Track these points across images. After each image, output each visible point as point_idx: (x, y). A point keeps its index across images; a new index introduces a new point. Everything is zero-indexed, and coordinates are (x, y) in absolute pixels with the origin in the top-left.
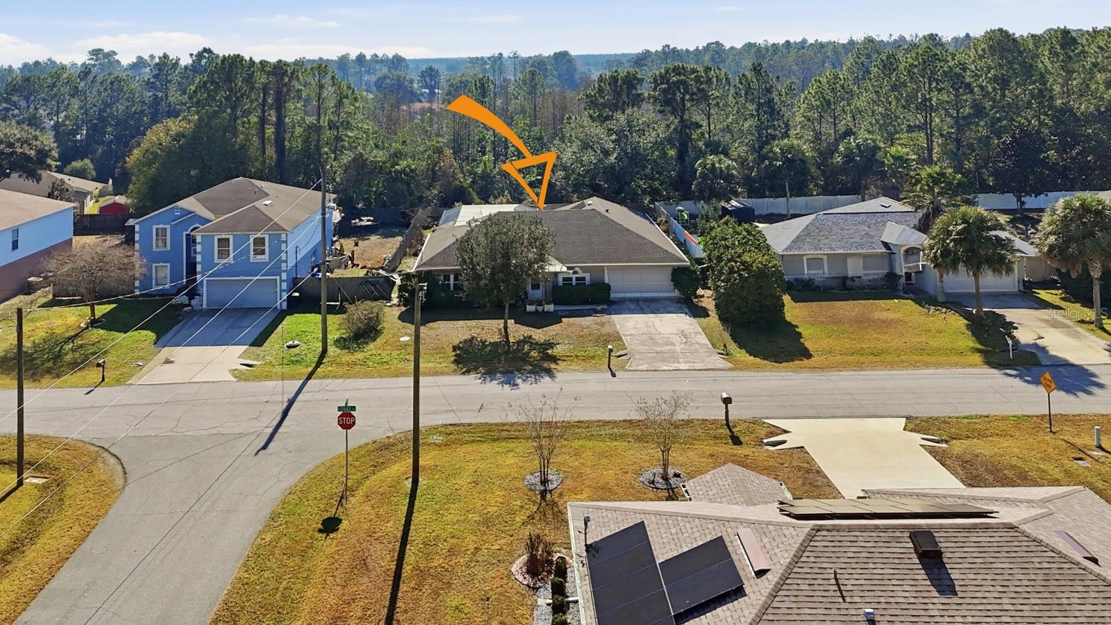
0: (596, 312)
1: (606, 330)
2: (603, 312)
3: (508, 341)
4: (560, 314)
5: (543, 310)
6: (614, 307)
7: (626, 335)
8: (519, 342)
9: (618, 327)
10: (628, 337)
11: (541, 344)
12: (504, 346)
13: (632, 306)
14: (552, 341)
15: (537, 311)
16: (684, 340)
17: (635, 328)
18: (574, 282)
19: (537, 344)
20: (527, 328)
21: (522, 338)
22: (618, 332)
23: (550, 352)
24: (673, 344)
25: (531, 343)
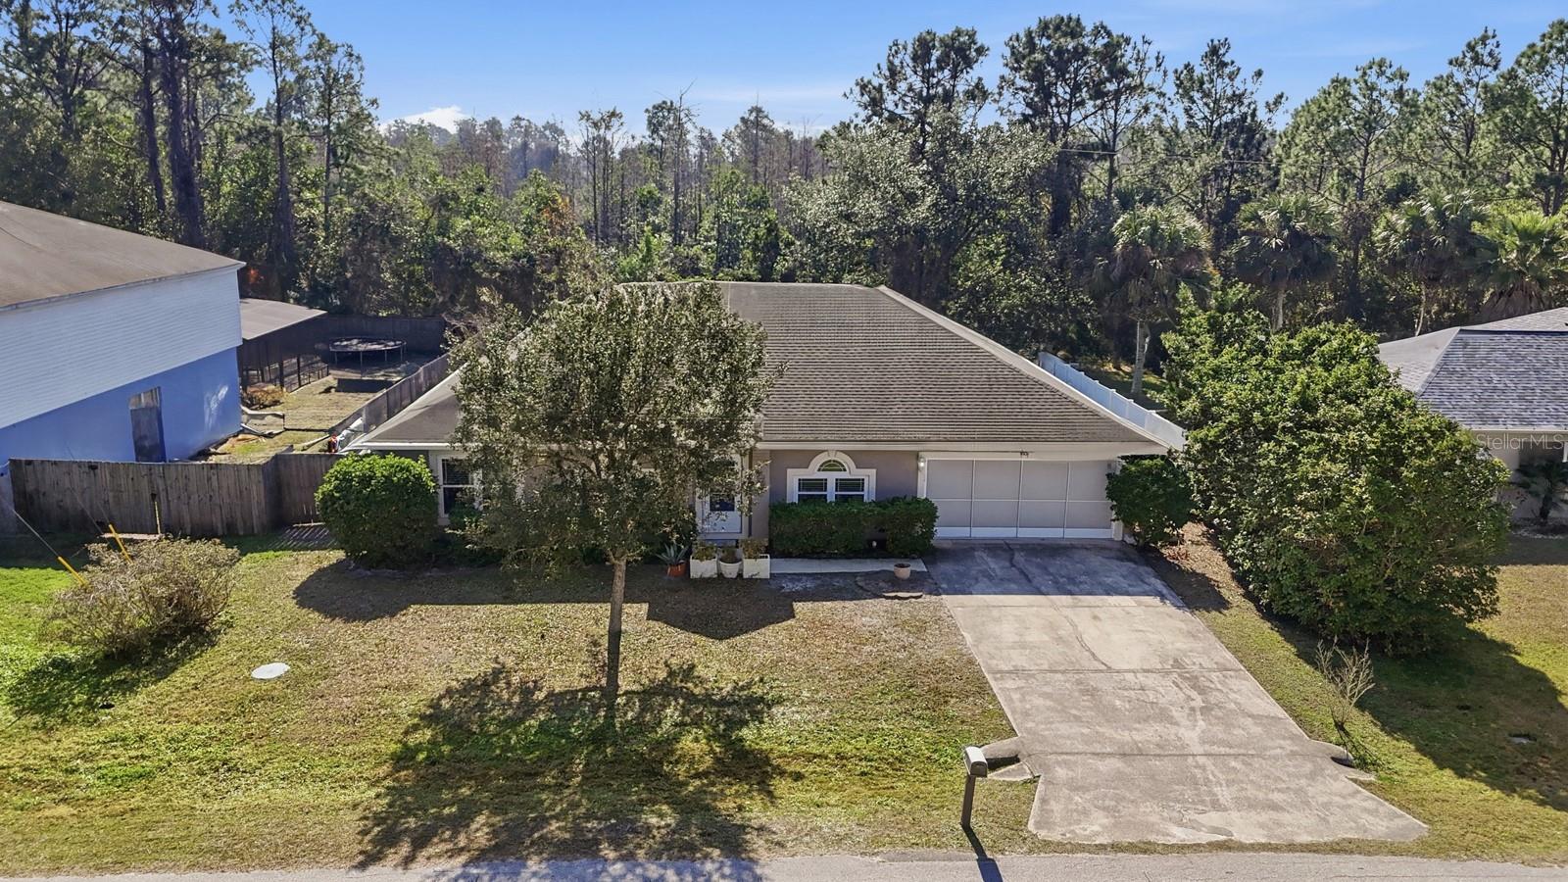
0: (897, 584)
1: (932, 650)
2: (916, 583)
3: (610, 691)
4: (789, 586)
5: (740, 575)
6: (946, 567)
7: (1001, 674)
8: (646, 694)
9: (969, 639)
10: (1010, 684)
11: (723, 703)
12: (595, 708)
13: (994, 565)
14: (758, 690)
15: (720, 575)
16: (1198, 702)
17: (1023, 646)
18: (831, 493)
19: (707, 700)
20: (683, 636)
21: (662, 675)
22: (971, 662)
23: (747, 733)
24: (1164, 716)
25: (691, 698)
